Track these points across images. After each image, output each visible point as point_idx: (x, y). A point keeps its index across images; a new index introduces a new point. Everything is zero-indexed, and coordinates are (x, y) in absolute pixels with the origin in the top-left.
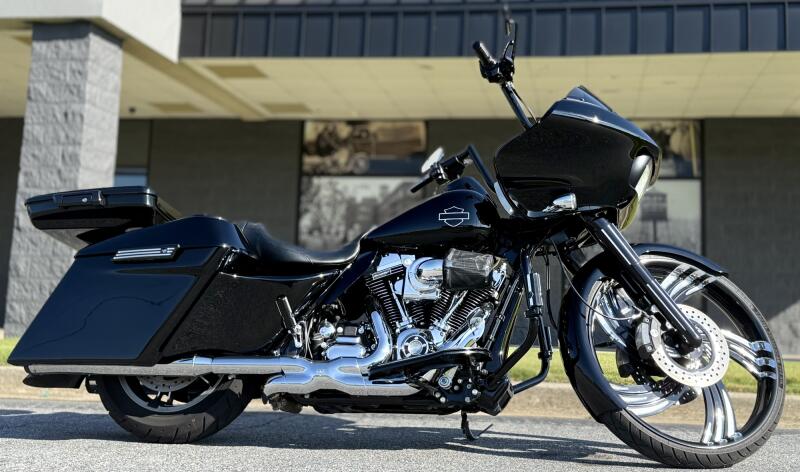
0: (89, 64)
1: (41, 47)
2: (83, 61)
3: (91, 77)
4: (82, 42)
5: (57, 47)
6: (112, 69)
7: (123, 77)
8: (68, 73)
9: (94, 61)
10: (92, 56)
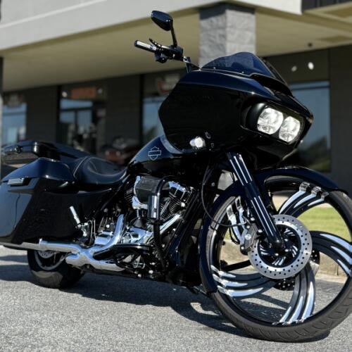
0: (228, 29)
1: (204, 23)
2: (224, 28)
3: (230, 37)
4: (223, 16)
5: (212, 22)
6: (248, 29)
7: (257, 33)
8: (218, 37)
9: (232, 27)
10: (229, 24)
